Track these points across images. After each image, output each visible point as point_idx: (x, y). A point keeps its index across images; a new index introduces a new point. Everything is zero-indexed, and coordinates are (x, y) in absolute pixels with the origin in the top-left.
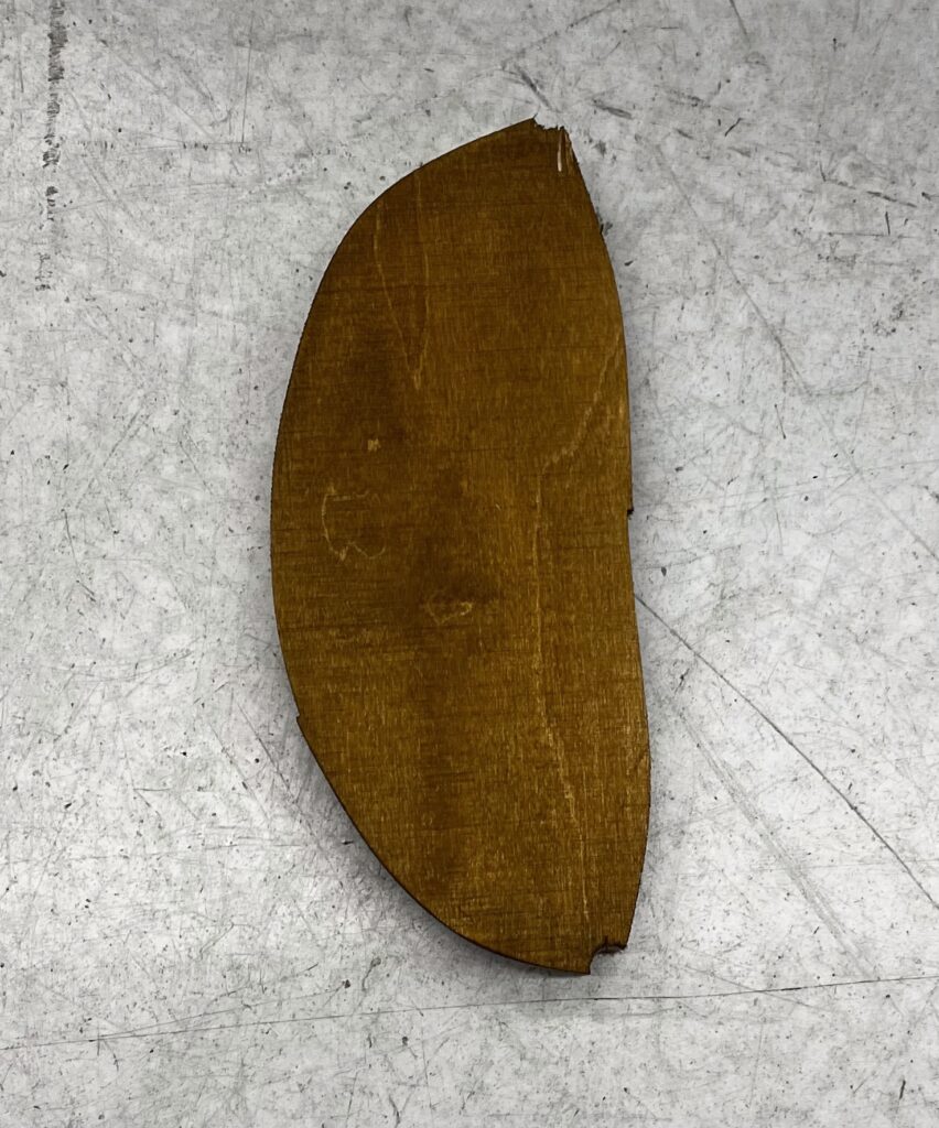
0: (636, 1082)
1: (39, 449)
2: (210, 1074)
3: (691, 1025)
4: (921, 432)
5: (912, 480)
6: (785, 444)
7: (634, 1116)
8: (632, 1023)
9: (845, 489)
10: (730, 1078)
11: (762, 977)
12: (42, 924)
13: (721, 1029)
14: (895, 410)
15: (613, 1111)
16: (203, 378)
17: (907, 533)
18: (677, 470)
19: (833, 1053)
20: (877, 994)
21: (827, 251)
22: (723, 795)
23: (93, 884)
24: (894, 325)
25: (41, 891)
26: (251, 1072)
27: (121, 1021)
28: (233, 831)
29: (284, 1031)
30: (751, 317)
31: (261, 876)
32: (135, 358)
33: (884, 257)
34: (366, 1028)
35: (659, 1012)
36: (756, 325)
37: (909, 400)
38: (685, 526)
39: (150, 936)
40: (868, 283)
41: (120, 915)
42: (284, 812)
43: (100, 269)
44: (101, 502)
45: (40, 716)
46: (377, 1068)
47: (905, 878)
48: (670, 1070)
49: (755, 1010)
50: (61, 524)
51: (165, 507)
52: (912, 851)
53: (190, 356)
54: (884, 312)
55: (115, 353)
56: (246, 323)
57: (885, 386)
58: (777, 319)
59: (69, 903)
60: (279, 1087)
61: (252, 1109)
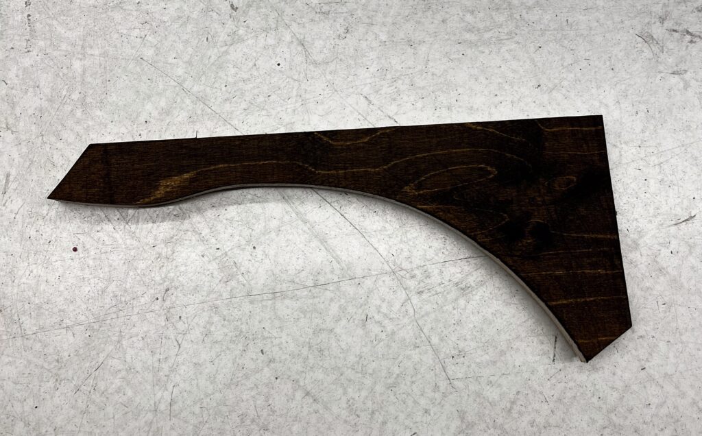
0: (267, 325)
1: (30, 112)
2: (109, 336)
3: (287, 302)
4: (359, 74)
5: (356, 92)
6: (308, 83)
7: (267, 337)
8: (264, 303)
9: (331, 98)
10: (302, 320)
11: (312, 281)
12: (43, 287)
13: (298, 302)
14: (348, 67)
15: (259, 336)
16: (89, 79)
17: (356, 112)
18: (269, 96)
19: (340, 307)
20: (355, 283)
21: (319, 10)
22: (294, 215)
23: (61, 270)
24: (345, 35)
25: (42, 275)
26: (124, 334)
27: (74, 319)
28: (111, 246)
29: (135, 318)
30: (292, 37)
31: (123, 262)
32: (64, 75)
33: (340, 10)
34: (165, 314)
35: (274, 298)
36: (294, 40)
37: (353, 63)
38: (273, 117)
39: (84, 287)
40: (335, 21)
41: (71, 281)
42: (129, 237)
43: (49, 42)
44: (54, 128)
45: (37, 210)
46: (171, 328)
47: (363, 239)
48: (280, 319)
49: (310, 294)
50: (40, 138)
51: (78, 128)
52: (365, 229)
53: (84, 72)
54: (342, 31)
55: (56, 73)
56: (104, 57)
57: (343, 58)
58: (302, 37)
59: (52, 279)
60: (135, 339)
61: (125, 348)
